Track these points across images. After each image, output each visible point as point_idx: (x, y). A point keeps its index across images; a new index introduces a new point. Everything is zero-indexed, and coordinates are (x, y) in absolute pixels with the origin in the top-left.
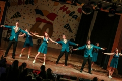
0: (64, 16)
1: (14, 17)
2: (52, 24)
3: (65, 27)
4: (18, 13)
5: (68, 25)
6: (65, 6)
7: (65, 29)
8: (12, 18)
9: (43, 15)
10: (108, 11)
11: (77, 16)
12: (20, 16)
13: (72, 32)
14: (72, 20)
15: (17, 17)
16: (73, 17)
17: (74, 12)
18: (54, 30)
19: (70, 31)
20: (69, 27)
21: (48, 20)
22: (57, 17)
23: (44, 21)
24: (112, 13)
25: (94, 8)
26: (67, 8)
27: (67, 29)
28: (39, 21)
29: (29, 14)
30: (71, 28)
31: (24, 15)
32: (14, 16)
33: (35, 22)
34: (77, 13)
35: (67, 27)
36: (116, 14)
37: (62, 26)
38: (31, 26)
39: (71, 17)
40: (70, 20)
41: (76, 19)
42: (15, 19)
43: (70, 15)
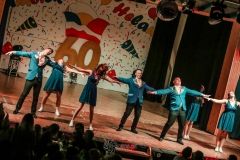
0: (121, 26)
1: (24, 29)
2: (98, 42)
3: (124, 46)
4: (31, 19)
5: (129, 42)
6: (123, 5)
7: (124, 51)
8: (19, 30)
9: (80, 23)
10: (208, 15)
11: (147, 25)
12: (35, 26)
13: (137, 56)
14: (137, 32)
15: (29, 28)
16: (140, 27)
17: (141, 17)
18: (103, 53)
19: (135, 55)
20: (132, 47)
21: (90, 32)
22: (108, 27)
23: (83, 35)
24: (216, 19)
25: (180, 8)
26: (128, 9)
27: (128, 50)
28: (72, 34)
29: (53, 22)
30: (136, 48)
31: (43, 23)
32: (22, 26)
33: (65, 37)
34: (146, 19)
35: (128, 46)
36: (224, 19)
37: (118, 44)
38: (56, 44)
39: (135, 27)
40: (133, 33)
41: (144, 29)
42: (26, 32)
43: (133, 23)
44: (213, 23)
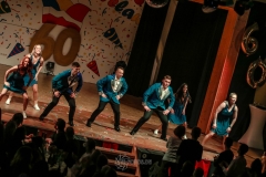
0: (104, 12)
2: (78, 29)
3: (106, 35)
4: (4, 3)
5: (113, 30)
7: (106, 40)
9: (58, 9)
10: (202, 2)
11: (132, 12)
12: (8, 10)
13: (121, 46)
14: (121, 20)
15: (2, 13)
16: (124, 14)
17: (126, 3)
18: (83, 42)
19: (118, 43)
20: (116, 36)
21: (68, 19)
22: (89, 13)
23: (61, 21)
24: (211, 6)
27: (111, 40)
28: (49, 21)
29: (28, 6)
30: (119, 37)
31: (18, 8)
33: (41, 24)
34: (132, 5)
35: (111, 35)
36: (219, 7)
37: (100, 33)
38: (31, 32)
39: (119, 14)
40: (117, 20)
41: (130, 17)
43: (118, 9)
44: (207, 10)
